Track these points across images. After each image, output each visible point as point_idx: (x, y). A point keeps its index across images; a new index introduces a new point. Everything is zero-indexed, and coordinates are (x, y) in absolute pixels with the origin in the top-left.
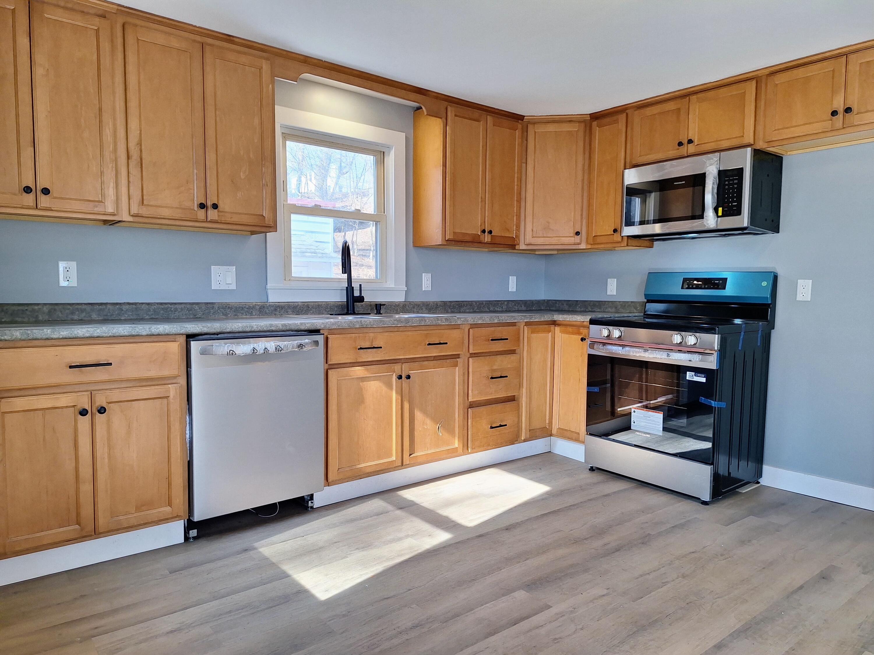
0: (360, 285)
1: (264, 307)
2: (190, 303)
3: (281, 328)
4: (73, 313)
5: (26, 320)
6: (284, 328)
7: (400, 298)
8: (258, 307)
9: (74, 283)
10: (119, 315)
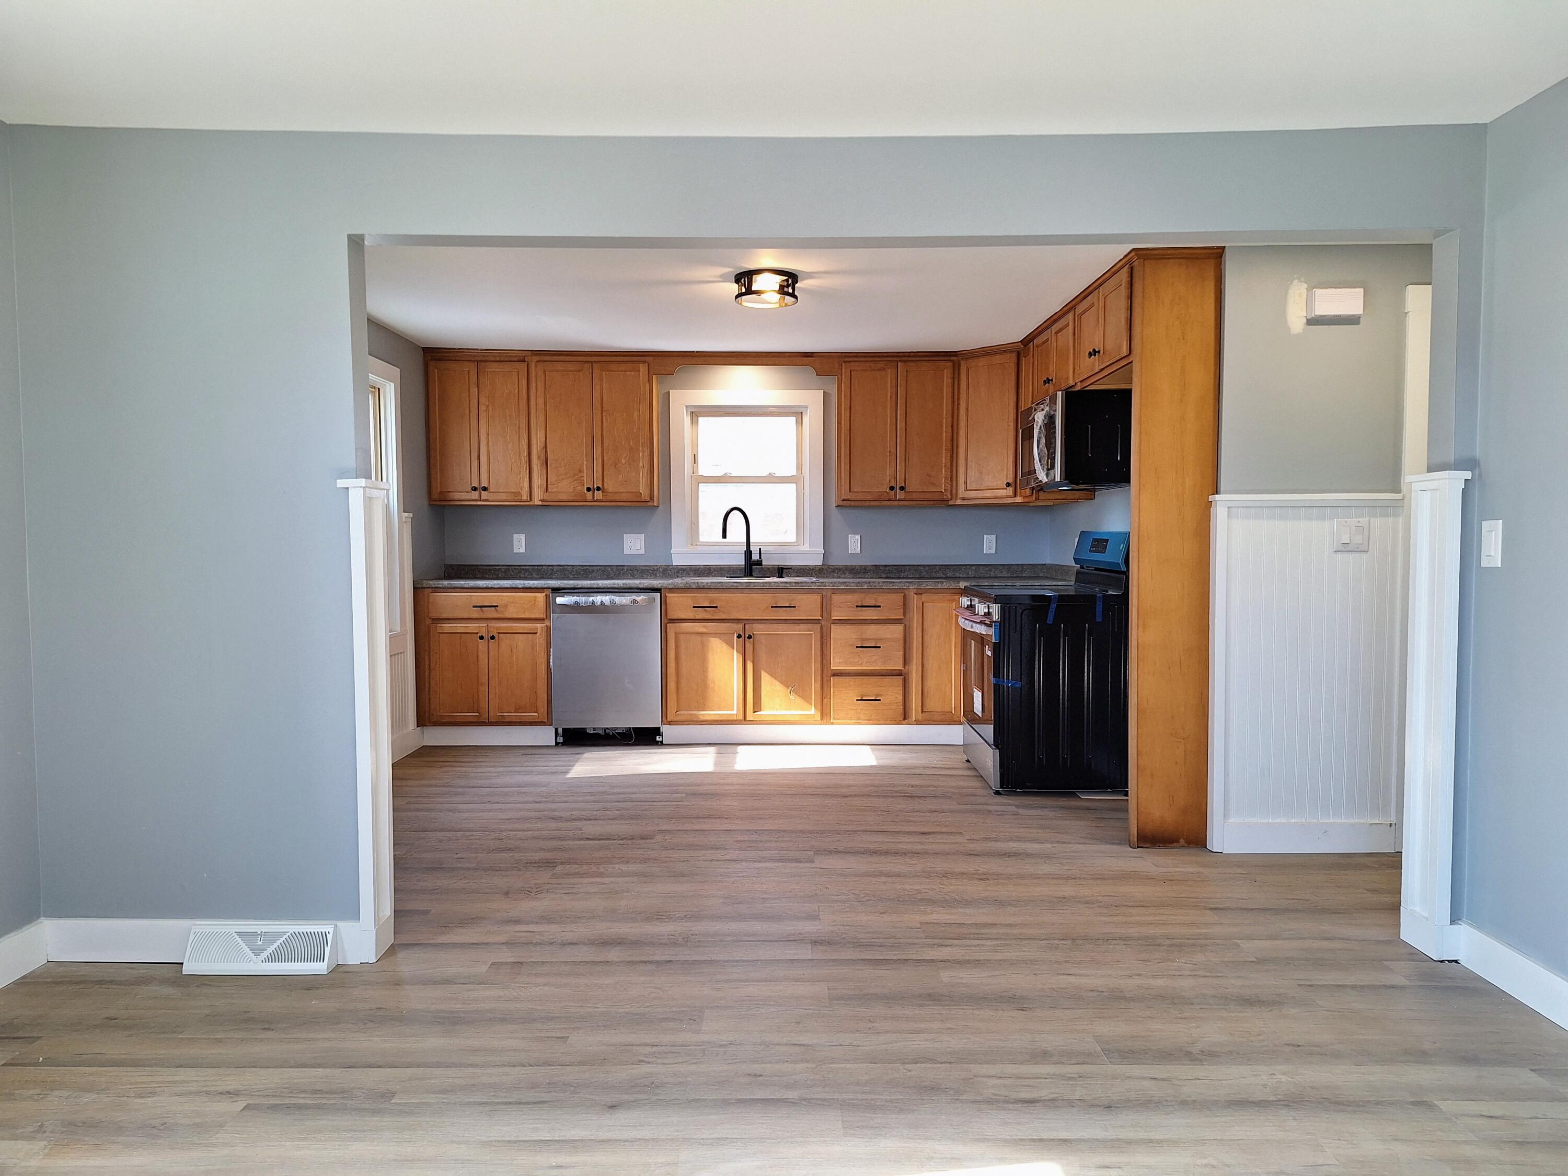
0: (760, 549)
1: (667, 569)
2: (604, 566)
3: (622, 585)
4: (520, 572)
5: (491, 576)
6: (625, 586)
7: (818, 562)
8: (661, 570)
9: (523, 550)
10: (551, 574)
